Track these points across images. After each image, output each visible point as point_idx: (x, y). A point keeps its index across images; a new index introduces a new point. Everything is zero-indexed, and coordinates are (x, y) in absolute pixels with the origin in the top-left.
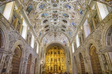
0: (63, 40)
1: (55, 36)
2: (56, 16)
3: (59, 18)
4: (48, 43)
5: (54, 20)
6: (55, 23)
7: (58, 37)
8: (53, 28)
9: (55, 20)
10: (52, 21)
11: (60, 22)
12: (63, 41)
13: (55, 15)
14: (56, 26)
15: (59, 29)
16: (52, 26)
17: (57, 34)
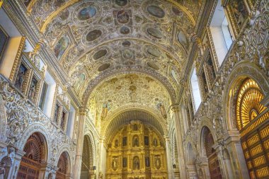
0: (157, 99)
1: (133, 88)
2: (125, 18)
3: (134, 22)
4: (112, 110)
5: (122, 32)
6: (126, 44)
7: (140, 92)
8: (123, 60)
9: (125, 32)
10: (116, 34)
11: (140, 36)
12: (158, 102)
13: (120, 12)
14: (131, 53)
15: (139, 62)
16: (118, 52)
17: (137, 84)
